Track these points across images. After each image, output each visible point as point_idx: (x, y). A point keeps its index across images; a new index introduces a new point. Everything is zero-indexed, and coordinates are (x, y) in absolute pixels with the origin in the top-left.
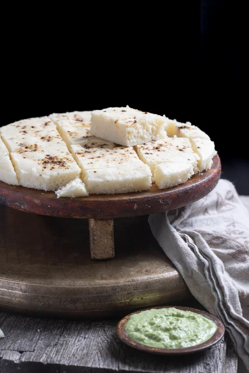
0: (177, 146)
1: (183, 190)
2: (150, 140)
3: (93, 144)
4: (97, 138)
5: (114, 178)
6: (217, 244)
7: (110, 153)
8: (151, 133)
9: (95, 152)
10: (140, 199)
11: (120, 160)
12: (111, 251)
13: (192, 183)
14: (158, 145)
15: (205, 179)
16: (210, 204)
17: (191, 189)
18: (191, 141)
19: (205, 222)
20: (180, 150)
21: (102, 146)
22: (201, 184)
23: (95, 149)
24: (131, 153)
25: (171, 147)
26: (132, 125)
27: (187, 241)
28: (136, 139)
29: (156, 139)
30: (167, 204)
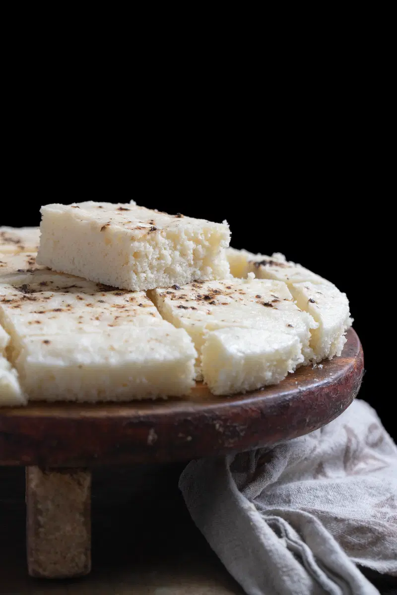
0: (258, 297)
1: (274, 399)
2: (189, 280)
3: (43, 284)
4: (55, 271)
5: (98, 359)
6: (360, 545)
7: (87, 303)
8: (192, 262)
9: (48, 298)
10: (165, 416)
11: (114, 319)
12: (83, 557)
13: (298, 384)
14: (209, 290)
15: (330, 379)
16: (329, 451)
17: (295, 399)
18: (291, 288)
19: (321, 494)
20: (266, 305)
21: (66, 290)
22: (320, 389)
23: (48, 294)
24: (140, 305)
25: (242, 296)
26: (145, 236)
27: (283, 534)
28: (155, 272)
29: (202, 279)
30: (235, 433)
